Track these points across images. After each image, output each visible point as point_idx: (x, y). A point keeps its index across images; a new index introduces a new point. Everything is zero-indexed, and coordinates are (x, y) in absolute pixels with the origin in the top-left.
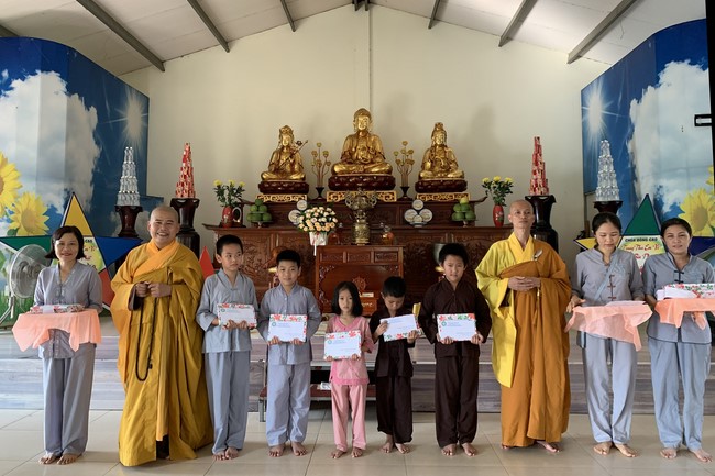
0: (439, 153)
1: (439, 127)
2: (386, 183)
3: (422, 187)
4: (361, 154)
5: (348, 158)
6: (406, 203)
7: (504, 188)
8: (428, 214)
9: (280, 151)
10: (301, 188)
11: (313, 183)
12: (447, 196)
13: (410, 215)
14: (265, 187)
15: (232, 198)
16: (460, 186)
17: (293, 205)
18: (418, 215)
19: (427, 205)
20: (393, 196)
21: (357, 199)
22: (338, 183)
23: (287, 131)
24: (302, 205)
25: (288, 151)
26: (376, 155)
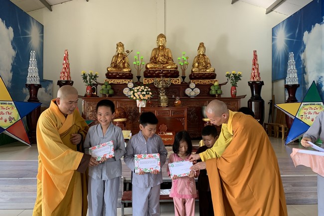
0: (202, 58)
1: (202, 45)
2: (174, 74)
3: (193, 77)
4: (161, 59)
5: (154, 60)
7: (237, 78)
8: (198, 91)
9: (117, 56)
10: (129, 76)
11: (135, 75)
12: (207, 82)
13: (188, 91)
14: (109, 76)
15: (91, 80)
16: (212, 76)
17: (126, 85)
18: (193, 91)
19: (197, 86)
20: (178, 81)
21: (160, 83)
22: (149, 74)
23: (120, 45)
24: (131, 85)
26: (169, 59)
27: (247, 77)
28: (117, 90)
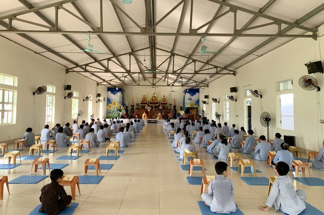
0: (164, 99)
1: (164, 96)
2: (157, 103)
3: (162, 104)
4: (154, 99)
5: (152, 100)
6: (159, 106)
10: (146, 103)
14: (141, 103)
15: (138, 105)
16: (166, 104)
18: (161, 107)
20: (158, 105)
21: (154, 105)
22: (151, 103)
23: (144, 96)
25: (144, 99)
26: (156, 99)
27: (173, 105)
28: (144, 107)
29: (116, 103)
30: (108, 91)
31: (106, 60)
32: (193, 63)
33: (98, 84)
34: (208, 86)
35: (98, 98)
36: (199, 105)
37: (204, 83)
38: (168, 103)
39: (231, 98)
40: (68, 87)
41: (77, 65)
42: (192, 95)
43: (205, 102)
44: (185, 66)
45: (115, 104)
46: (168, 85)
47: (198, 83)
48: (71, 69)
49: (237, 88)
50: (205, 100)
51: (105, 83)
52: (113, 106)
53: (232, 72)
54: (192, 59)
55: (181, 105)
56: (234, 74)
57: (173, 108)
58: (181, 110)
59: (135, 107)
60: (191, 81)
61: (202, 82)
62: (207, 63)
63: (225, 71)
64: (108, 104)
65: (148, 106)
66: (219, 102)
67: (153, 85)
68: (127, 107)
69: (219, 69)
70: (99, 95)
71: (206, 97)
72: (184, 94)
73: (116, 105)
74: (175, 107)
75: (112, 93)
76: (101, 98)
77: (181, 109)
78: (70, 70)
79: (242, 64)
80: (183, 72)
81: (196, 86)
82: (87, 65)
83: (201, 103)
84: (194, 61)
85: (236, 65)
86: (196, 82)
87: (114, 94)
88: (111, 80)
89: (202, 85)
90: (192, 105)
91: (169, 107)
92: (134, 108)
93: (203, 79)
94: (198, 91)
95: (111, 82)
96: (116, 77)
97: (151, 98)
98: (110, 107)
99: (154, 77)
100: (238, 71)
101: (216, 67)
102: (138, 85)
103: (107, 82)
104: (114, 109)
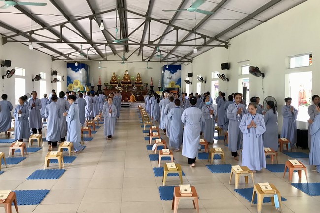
0: (139, 78)
1: (139, 74)
2: (130, 83)
3: (136, 83)
4: (126, 78)
5: (124, 78)
6: (133, 85)
7: (147, 84)
9: (113, 77)
10: (117, 83)
11: (118, 82)
12: (139, 85)
13: (133, 88)
14: (111, 83)
15: (106, 85)
16: (141, 83)
17: (116, 86)
18: (135, 88)
19: (136, 86)
22: (122, 82)
23: (114, 73)
25: (115, 77)
26: (129, 78)
27: (150, 84)
28: (113, 88)
29: (79, 82)
30: (68, 67)
31: (59, 26)
32: (175, 31)
33: (53, 59)
34: (192, 62)
35: (54, 77)
36: (180, 85)
37: (188, 57)
38: (144, 83)
39: (222, 77)
40: (8, 63)
41: (18, 32)
42: (173, 73)
43: (188, 82)
44: (165, 35)
45: (77, 84)
46: (143, 60)
47: (179, 58)
48: (10, 37)
49: (230, 64)
50: (187, 79)
51: (62, 57)
52: (75, 86)
53: (224, 44)
54: (173, 26)
55: (160, 85)
56: (227, 46)
57: (149, 88)
58: (159, 91)
59: (103, 87)
60: (171, 56)
61: (185, 57)
62: (193, 31)
63: (215, 43)
64: (68, 84)
65: (119, 86)
66: (205, 82)
67: (125, 60)
68: (92, 87)
69: (207, 39)
70: (55, 73)
71: (190, 75)
72: (163, 72)
73: (79, 85)
74: (152, 87)
75: (72, 70)
76: (59, 77)
77: (160, 89)
78: (8, 39)
79: (238, 33)
80: (162, 44)
81: (178, 61)
82: (32, 32)
83: (183, 82)
84: (177, 28)
85: (229, 35)
86: (177, 56)
87: (76, 71)
88: (70, 54)
89: (185, 60)
90: (172, 85)
91: (145, 88)
92: (102, 89)
93: (186, 53)
94: (179, 67)
95: (70, 56)
96: (77, 49)
97: (123, 76)
98: (71, 87)
99: (126, 49)
100: (232, 42)
101: (204, 37)
102: (106, 60)
103: (65, 56)
104: (77, 90)
